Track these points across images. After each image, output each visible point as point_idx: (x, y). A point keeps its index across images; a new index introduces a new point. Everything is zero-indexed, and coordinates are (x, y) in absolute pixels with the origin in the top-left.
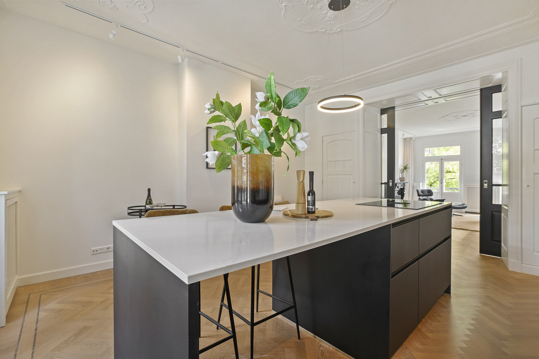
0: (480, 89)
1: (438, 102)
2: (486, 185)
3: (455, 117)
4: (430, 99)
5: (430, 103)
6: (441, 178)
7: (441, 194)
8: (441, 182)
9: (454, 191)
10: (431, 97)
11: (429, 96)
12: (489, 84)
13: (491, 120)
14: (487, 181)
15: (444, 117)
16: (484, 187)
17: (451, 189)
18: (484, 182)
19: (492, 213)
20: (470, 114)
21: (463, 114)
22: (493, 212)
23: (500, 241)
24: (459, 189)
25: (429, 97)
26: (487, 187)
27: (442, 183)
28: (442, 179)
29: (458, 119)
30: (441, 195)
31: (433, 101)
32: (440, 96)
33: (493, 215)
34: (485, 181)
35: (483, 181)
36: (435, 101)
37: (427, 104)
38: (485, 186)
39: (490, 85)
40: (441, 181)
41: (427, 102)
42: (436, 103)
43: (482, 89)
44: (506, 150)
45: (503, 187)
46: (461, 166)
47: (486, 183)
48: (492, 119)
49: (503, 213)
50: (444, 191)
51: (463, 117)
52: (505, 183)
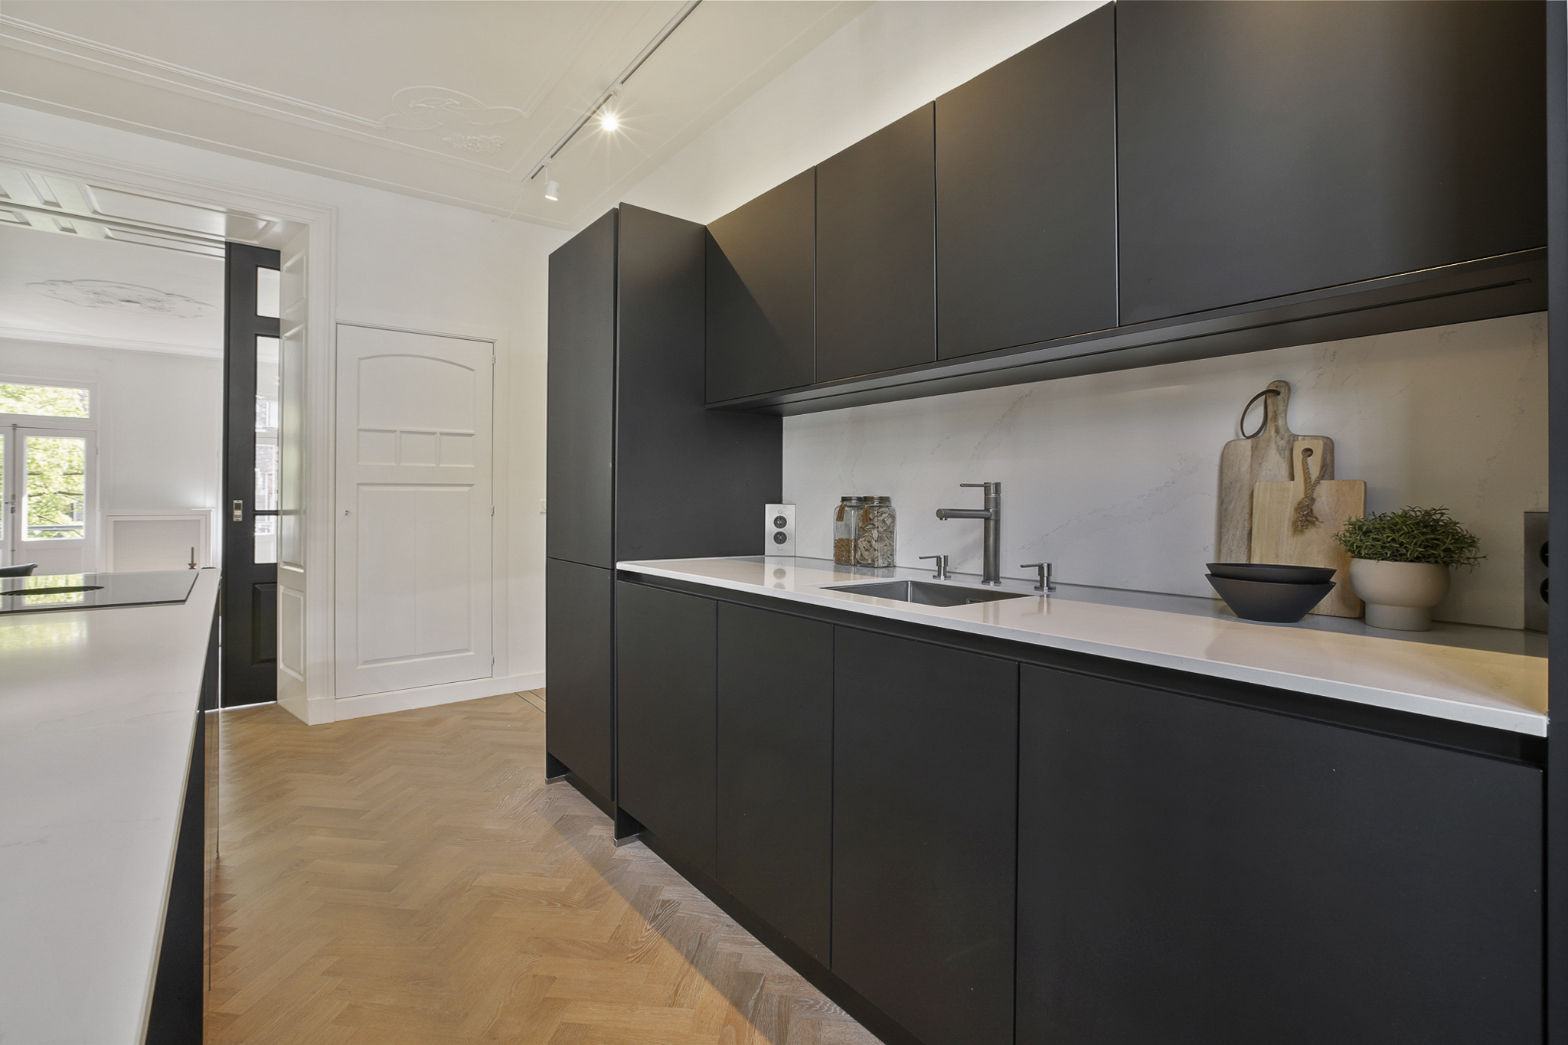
0: (226, 243)
1: (77, 230)
2: (238, 513)
3: (95, 293)
4: (51, 209)
5: (42, 223)
6: (10, 493)
7: (13, 550)
8: (10, 506)
9: (60, 536)
10: (58, 205)
11: (47, 199)
12: (253, 239)
13: (254, 338)
14: (241, 502)
15: (53, 282)
16: (232, 519)
17: (51, 529)
18: (234, 505)
19: (254, 588)
20: (149, 300)
21: (125, 294)
22: (256, 586)
23: (274, 660)
24: (84, 528)
25: (46, 203)
26: (240, 519)
27: (16, 509)
28: (14, 496)
29: (101, 305)
30: (9, 553)
31: (56, 222)
32: (93, 213)
33: (255, 593)
34: (235, 502)
35: (232, 503)
36: (66, 222)
37: (28, 224)
38: (237, 516)
39: (255, 243)
40: (13, 504)
41: (29, 216)
42: (64, 229)
43: (230, 243)
44: (292, 424)
45: (284, 517)
46: (92, 454)
47: (238, 507)
48: (257, 335)
49: (283, 585)
50: (25, 537)
51: (123, 303)
52: (290, 504)
